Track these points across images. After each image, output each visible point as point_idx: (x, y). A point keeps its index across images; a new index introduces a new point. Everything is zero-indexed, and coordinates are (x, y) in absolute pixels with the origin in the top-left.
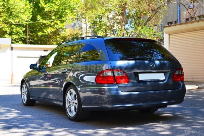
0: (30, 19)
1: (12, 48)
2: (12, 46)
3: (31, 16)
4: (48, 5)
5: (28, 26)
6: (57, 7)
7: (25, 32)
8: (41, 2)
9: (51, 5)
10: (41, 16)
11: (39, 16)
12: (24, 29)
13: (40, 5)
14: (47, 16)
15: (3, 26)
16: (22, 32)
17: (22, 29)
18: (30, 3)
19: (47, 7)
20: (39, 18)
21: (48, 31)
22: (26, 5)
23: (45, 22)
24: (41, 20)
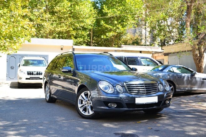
2: (74, 48)
3: (95, 21)
4: (110, 10)
8: (104, 8)
9: (114, 11)
10: (104, 21)
12: (88, 33)
13: (103, 10)
14: (109, 21)
16: (87, 35)
17: (86, 33)
18: (94, 9)
19: (110, 13)
20: (102, 22)
21: (110, 34)
22: (91, 11)
23: (107, 26)
24: (104, 25)
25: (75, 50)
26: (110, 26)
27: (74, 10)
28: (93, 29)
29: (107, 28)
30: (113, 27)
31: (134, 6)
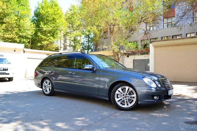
0: (33, 34)
1: (24, 52)
2: (24, 50)
3: (34, 32)
4: (45, 26)
5: (31, 39)
6: (51, 28)
7: (29, 42)
8: (41, 24)
9: (47, 27)
10: (40, 33)
11: (39, 33)
12: (29, 40)
13: (40, 26)
14: (44, 33)
15: (15, 37)
16: (28, 42)
17: (27, 40)
18: (33, 24)
19: (45, 28)
20: (39, 34)
21: (45, 43)
22: (31, 25)
23: (43, 37)
24: (41, 35)
25: (25, 52)
26: (45, 37)
27: (19, 22)
28: (32, 38)
29: (42, 38)
30: (47, 38)
31: (61, 25)
